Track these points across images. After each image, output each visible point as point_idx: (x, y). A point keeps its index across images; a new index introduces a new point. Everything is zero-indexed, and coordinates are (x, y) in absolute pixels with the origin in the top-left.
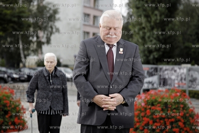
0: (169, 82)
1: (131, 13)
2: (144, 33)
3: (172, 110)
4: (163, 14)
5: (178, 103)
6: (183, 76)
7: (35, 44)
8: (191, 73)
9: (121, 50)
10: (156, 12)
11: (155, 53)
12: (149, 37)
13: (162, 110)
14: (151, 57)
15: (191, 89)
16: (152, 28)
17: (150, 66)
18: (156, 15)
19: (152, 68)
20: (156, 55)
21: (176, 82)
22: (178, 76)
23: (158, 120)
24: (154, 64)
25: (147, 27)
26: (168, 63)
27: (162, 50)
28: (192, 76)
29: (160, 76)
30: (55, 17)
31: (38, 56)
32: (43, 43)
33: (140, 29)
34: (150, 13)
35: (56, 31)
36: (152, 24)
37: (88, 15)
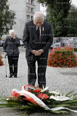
0: (65, 45)
1: (48, 15)
2: (54, 23)
3: (66, 55)
4: (63, 14)
5: (69, 52)
6: (72, 42)
7: (5, 29)
8: (75, 40)
9: (43, 28)
10: (59, 13)
11: (59, 32)
12: (56, 25)
13: (62, 55)
14: (58, 34)
15: (75, 47)
16: (58, 21)
17: (57, 38)
18: (59, 15)
19: (58, 39)
20: (59, 33)
21: (68, 44)
22: (69, 42)
23: (60, 60)
24: (59, 37)
25: (55, 20)
26: (65, 36)
27: (62, 31)
28: (75, 42)
29: (62, 42)
30: (14, 17)
31: (7, 35)
32: (9, 29)
33: (52, 22)
34: (57, 14)
35: (15, 24)
36: (58, 19)
37: (29, 16)
